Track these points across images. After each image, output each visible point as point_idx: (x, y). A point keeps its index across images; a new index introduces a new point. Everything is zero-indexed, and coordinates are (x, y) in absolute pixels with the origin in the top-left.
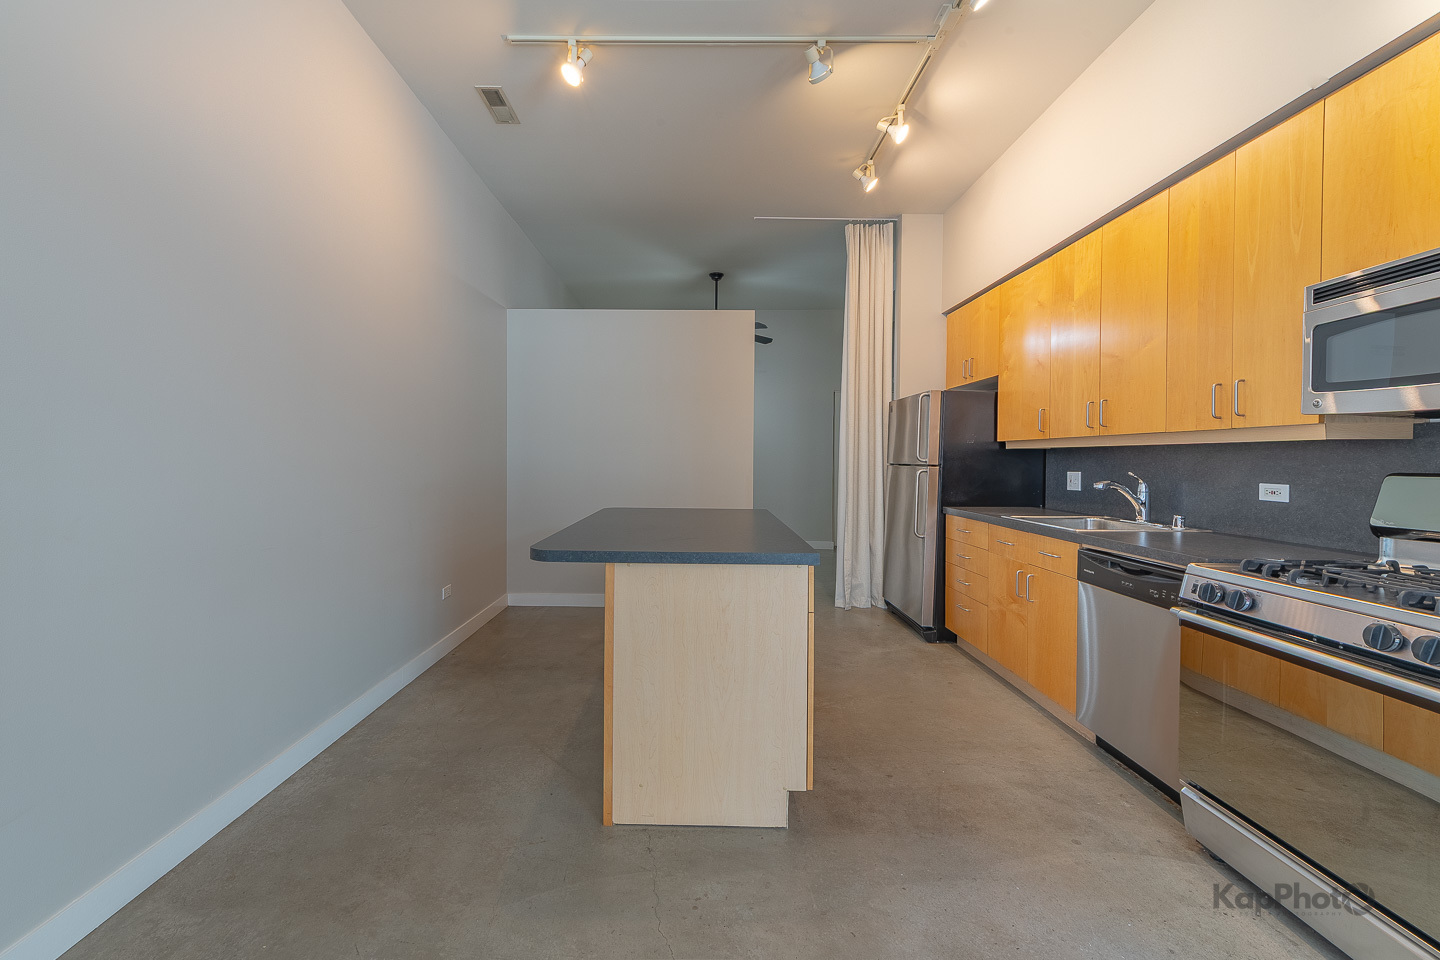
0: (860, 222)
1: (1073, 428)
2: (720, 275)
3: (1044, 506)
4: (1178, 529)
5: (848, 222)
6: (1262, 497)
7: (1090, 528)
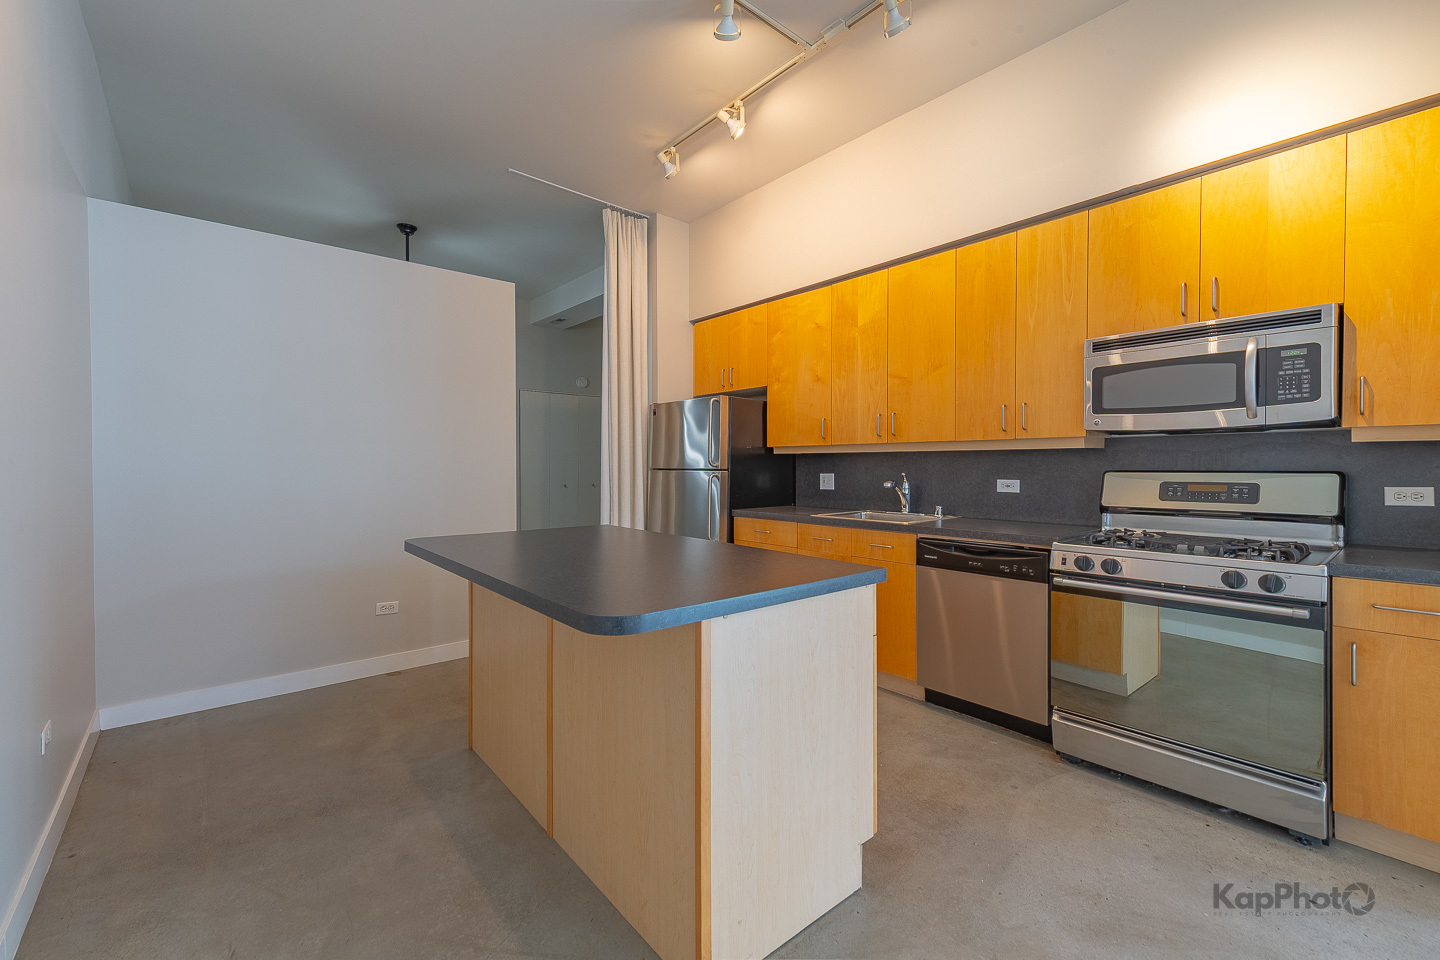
0: (617, 210)
1: (861, 435)
2: (413, 229)
3: (795, 503)
4: (938, 516)
5: (606, 206)
6: (999, 489)
7: (863, 518)
